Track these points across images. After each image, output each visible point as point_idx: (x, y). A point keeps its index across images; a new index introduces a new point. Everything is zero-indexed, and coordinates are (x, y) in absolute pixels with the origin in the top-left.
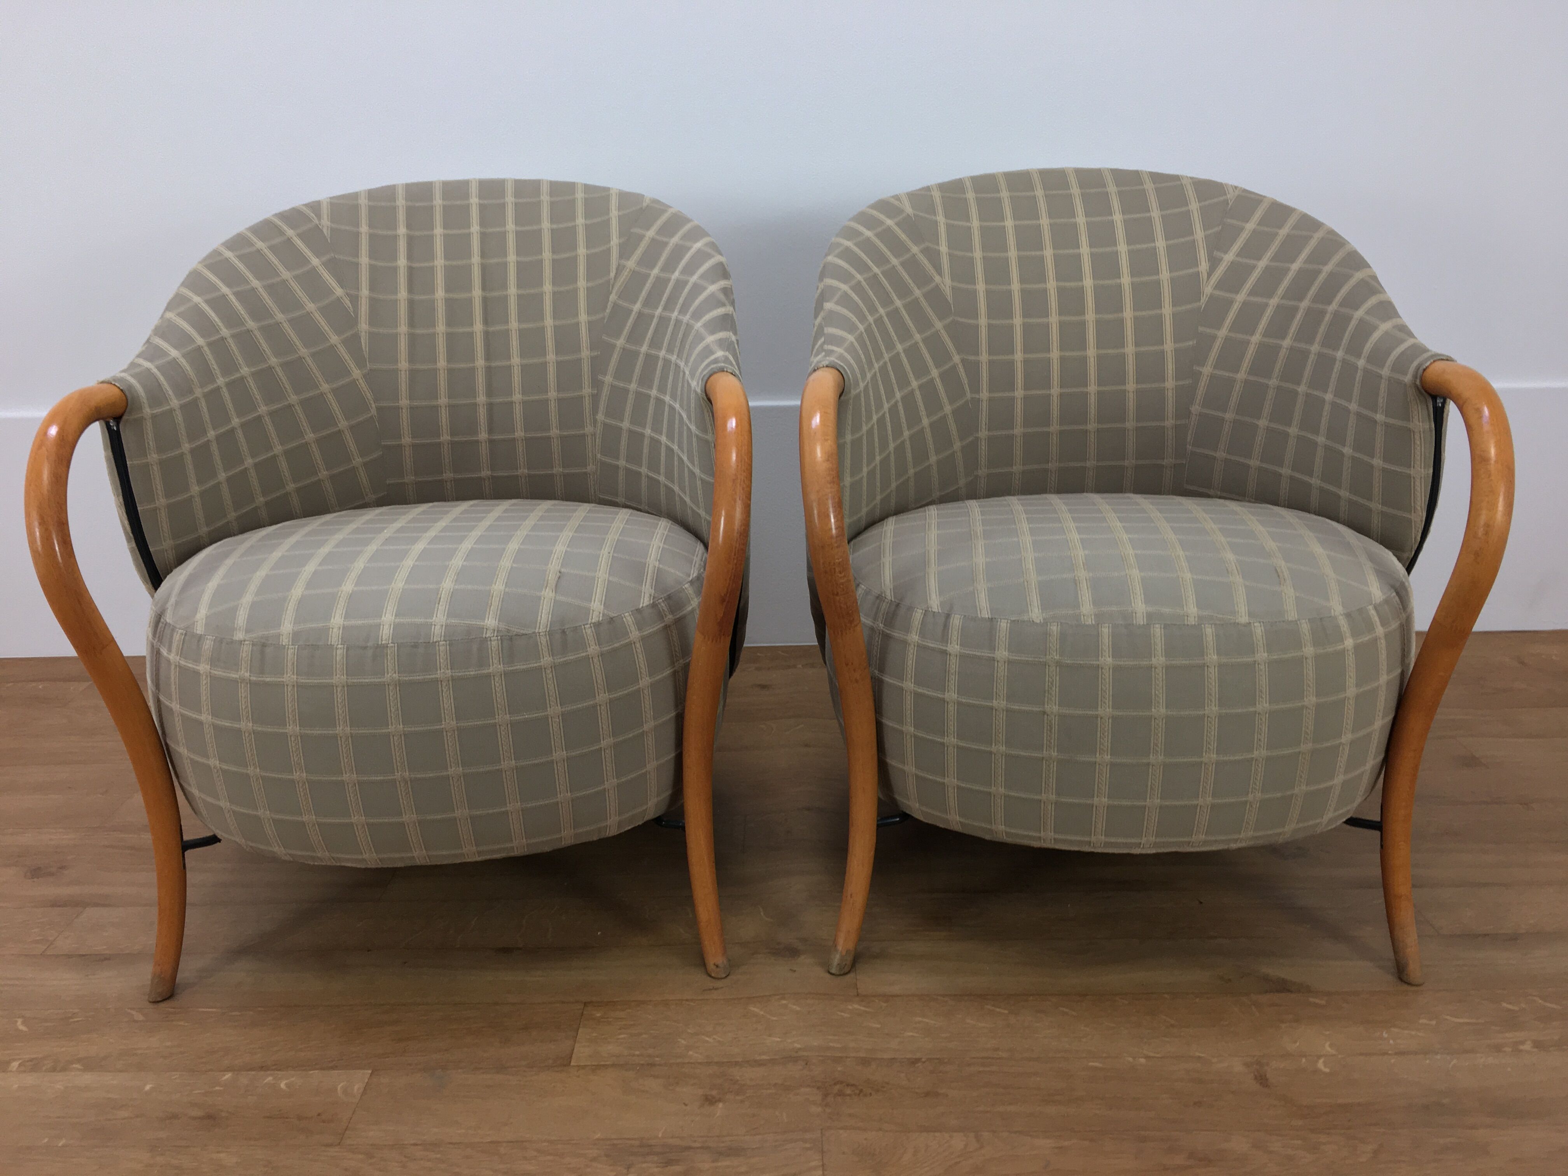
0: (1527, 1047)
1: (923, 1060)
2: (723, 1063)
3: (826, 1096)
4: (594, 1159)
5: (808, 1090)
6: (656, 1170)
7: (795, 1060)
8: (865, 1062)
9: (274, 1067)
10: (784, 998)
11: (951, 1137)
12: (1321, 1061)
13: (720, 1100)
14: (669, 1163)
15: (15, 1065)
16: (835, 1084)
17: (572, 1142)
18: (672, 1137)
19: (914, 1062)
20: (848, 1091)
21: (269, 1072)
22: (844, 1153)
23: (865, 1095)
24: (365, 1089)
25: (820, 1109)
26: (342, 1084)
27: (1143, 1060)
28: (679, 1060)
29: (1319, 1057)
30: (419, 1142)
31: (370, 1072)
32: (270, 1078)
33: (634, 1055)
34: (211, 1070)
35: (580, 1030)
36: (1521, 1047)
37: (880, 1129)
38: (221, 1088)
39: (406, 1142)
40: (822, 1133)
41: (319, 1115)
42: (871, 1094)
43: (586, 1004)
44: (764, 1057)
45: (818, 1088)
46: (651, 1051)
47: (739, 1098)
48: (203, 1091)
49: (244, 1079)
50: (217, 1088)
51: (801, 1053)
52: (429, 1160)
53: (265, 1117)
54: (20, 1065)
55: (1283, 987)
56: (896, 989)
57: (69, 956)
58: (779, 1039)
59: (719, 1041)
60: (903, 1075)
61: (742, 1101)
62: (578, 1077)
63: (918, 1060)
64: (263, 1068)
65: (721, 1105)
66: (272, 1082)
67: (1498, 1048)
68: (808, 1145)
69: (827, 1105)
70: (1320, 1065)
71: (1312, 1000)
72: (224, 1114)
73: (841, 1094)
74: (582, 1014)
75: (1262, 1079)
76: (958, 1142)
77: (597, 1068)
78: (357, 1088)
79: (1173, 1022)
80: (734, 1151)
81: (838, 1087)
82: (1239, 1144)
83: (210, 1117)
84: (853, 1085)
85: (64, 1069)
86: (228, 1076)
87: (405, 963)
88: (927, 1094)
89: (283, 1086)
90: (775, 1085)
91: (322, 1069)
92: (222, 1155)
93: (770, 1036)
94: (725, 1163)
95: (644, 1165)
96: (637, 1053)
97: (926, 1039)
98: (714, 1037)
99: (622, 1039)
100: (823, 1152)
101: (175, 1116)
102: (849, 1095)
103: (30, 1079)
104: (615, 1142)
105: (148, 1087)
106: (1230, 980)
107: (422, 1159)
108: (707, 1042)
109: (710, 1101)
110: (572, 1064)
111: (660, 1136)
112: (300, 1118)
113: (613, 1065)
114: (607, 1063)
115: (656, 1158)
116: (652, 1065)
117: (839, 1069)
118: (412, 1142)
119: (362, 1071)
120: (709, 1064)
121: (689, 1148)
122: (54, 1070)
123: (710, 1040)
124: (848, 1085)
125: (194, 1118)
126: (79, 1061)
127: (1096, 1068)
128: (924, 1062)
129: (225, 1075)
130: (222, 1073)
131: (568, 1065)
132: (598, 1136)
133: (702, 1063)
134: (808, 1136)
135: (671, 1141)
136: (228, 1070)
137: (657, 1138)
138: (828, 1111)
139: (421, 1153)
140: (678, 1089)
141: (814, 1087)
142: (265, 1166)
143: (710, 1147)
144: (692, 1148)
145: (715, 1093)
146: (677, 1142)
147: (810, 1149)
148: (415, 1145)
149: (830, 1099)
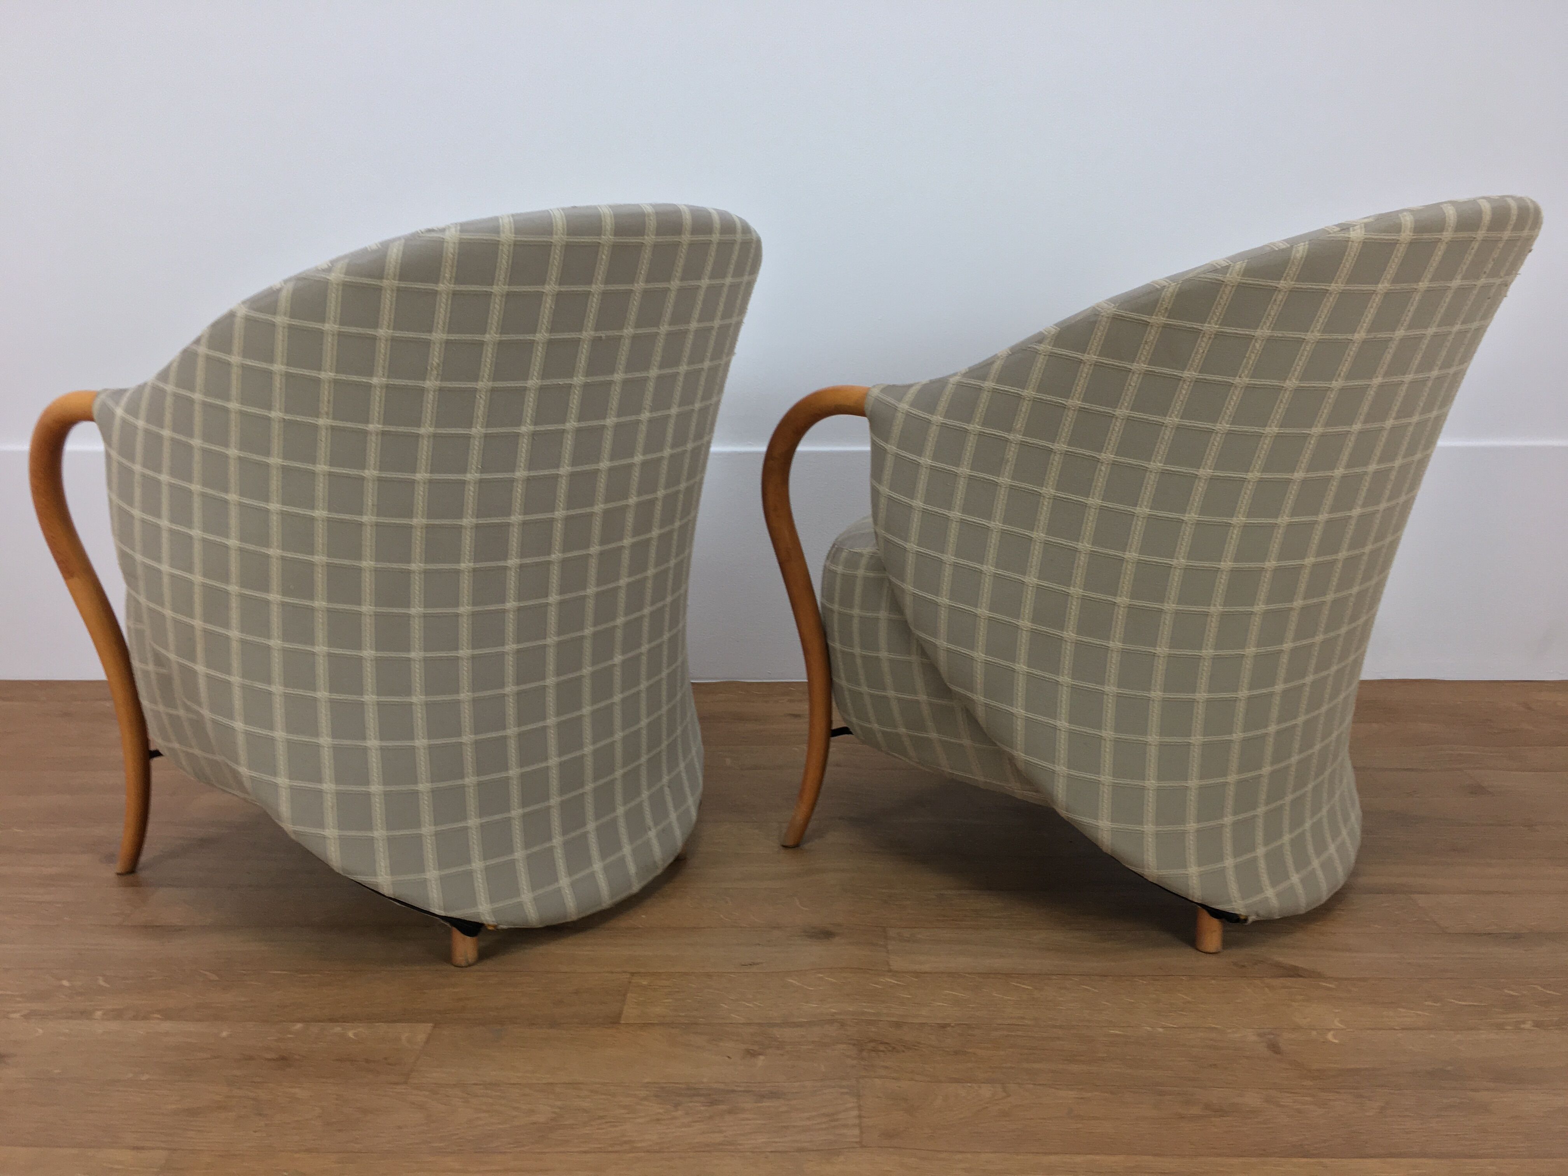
0: (1528, 1025)
1: (952, 1025)
2: (763, 1024)
3: (861, 1051)
4: (645, 1098)
5: (844, 1046)
6: (702, 1108)
7: (831, 1022)
8: (898, 1025)
9: (341, 1020)
10: (820, 973)
11: (980, 1087)
12: (1332, 1032)
13: (761, 1054)
14: (713, 1103)
15: (99, 1014)
16: (869, 1042)
17: (624, 1085)
18: (717, 1083)
19: (944, 1026)
20: (882, 1048)
21: (337, 1024)
22: (878, 1097)
23: (898, 1052)
24: (428, 1039)
25: (855, 1062)
26: (406, 1034)
27: (1161, 1030)
28: (722, 1021)
29: (1330, 1030)
30: (480, 1082)
31: (432, 1025)
32: (339, 1028)
33: (680, 1016)
34: (284, 1021)
35: (628, 995)
36: (1522, 1026)
37: (912, 1079)
38: (293, 1036)
39: (468, 1082)
40: (857, 1081)
41: (386, 1059)
42: (904, 1051)
43: (633, 974)
44: (802, 1020)
45: (854, 1045)
46: (695, 1013)
47: (779, 1052)
48: (276, 1038)
49: (315, 1029)
50: (290, 1036)
51: (837, 1017)
52: (489, 1097)
53: (334, 1060)
54: (104, 1014)
55: (1294, 972)
56: (926, 968)
57: (146, 927)
58: (816, 1006)
59: (759, 1007)
60: (933, 1037)
61: (782, 1055)
62: (628, 1032)
63: (949, 1025)
64: (332, 1020)
65: (762, 1057)
66: (341, 1031)
67: (1500, 1027)
68: (845, 1091)
69: (862, 1059)
70: (1330, 1036)
71: (1321, 983)
72: (297, 1057)
73: (875, 1050)
74: (629, 982)
75: (1274, 1048)
76: (986, 1091)
77: (645, 1026)
78: (421, 1037)
79: (1189, 999)
80: (774, 1095)
81: (872, 1044)
82: (1252, 1099)
83: (283, 1058)
84: (886, 1044)
85: (145, 1018)
86: (299, 1026)
88: (956, 1053)
90: (813, 1042)
91: (387, 1022)
92: (297, 1090)
93: (807, 1002)
94: (766, 1104)
95: (690, 1104)
96: (682, 1014)
97: (955, 1008)
98: (755, 1003)
99: (667, 1002)
100: (858, 1096)
101: (251, 1058)
102: (883, 1051)
103: (114, 1026)
104: (665, 1085)
105: (224, 1034)
106: (1244, 966)
107: (483, 1096)
108: (748, 1007)
109: (751, 1054)
110: (622, 1022)
111: (705, 1081)
112: (367, 1061)
113: (660, 1024)
114: (654, 1022)
115: (702, 1099)
116: (697, 1024)
117: (873, 1030)
118: (473, 1082)
119: (425, 1024)
120: (750, 1024)
121: (733, 1091)
122: (135, 1018)
123: (752, 1005)
124: (881, 1043)
125: (269, 1060)
126: (158, 1011)
127: (1117, 1035)
128: (953, 1027)
129: (296, 1025)
130: (294, 1023)
131: (618, 1023)
132: (646, 1080)
133: (743, 1024)
134: (844, 1083)
135: (715, 1086)
136: (298, 1021)
137: (703, 1083)
138: (863, 1063)
139: (482, 1091)
140: (722, 1044)
141: (849, 1044)
142: (337, 1099)
143: (752, 1091)
144: (736, 1091)
145: (756, 1048)
146: (722, 1086)
147: (847, 1093)
148: (476, 1084)
149: (865, 1054)
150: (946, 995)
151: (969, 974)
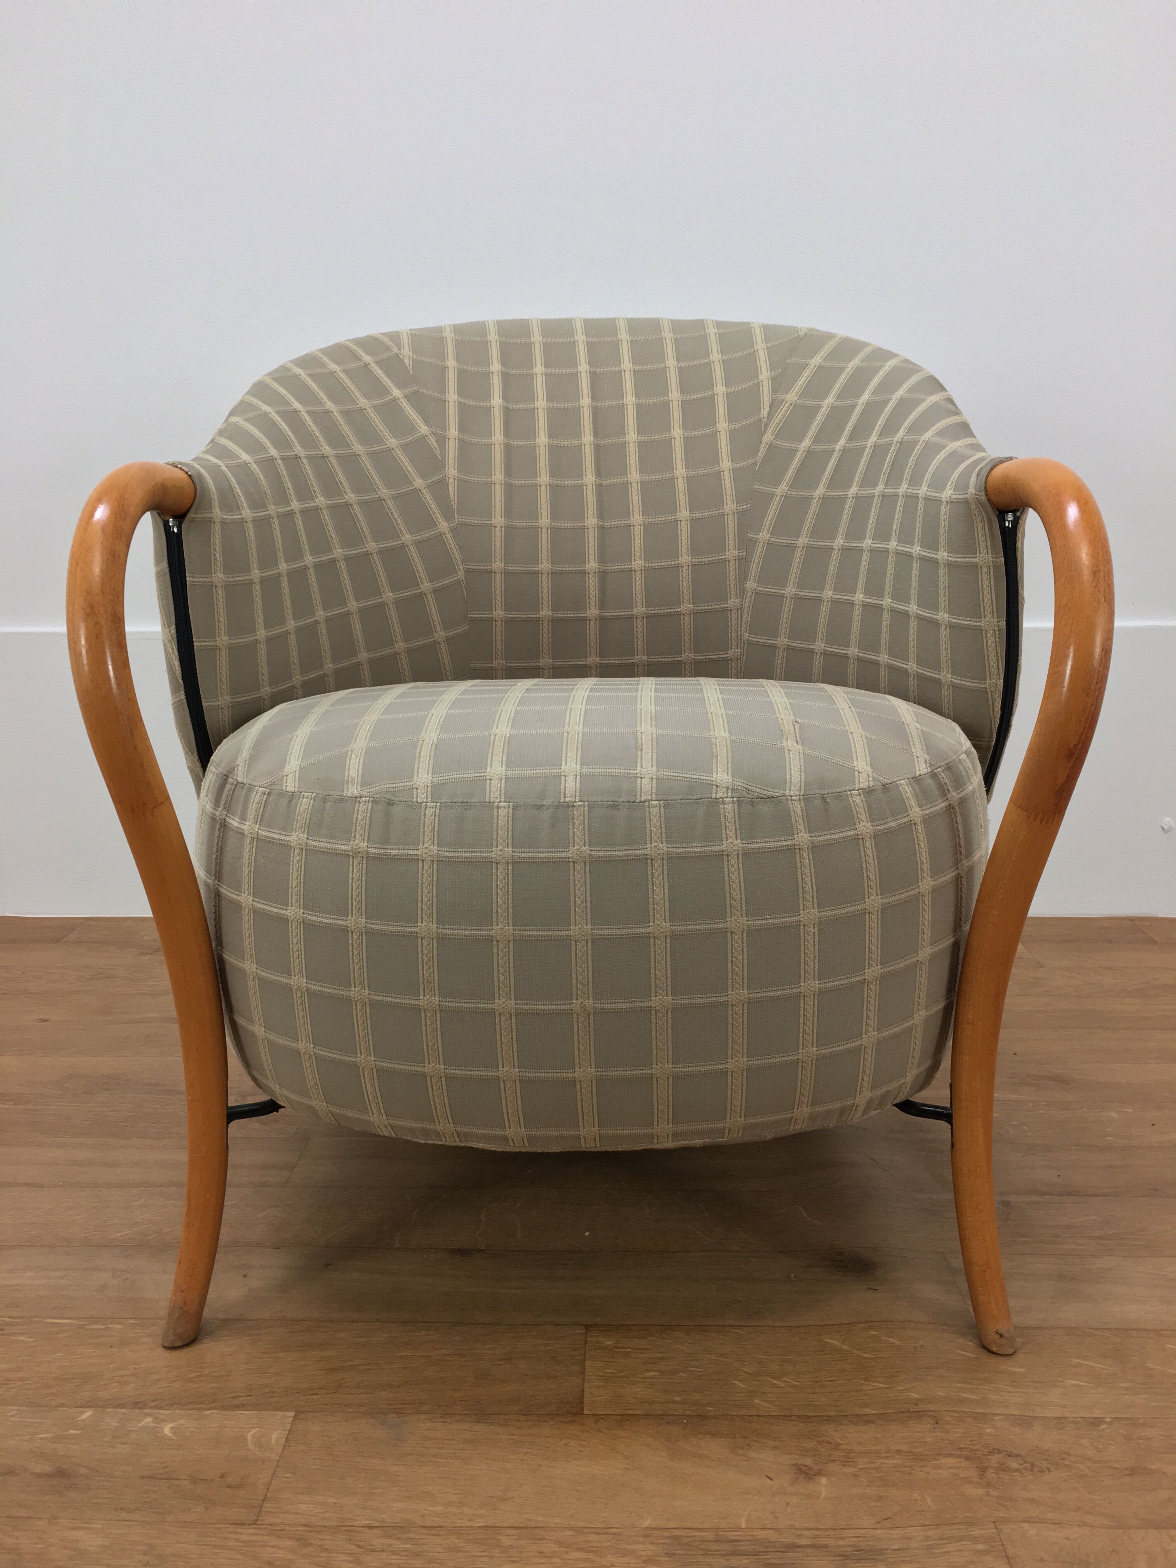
1: (1108, 1420)
2: (809, 1417)
3: (983, 1471)
5: (951, 1461)
8: (1023, 1420)
9: (153, 1404)
10: (872, 1328)
13: (820, 1473)
16: (991, 1453)
17: (609, 1531)
18: (763, 1529)
19: (1096, 1422)
20: (1013, 1464)
21: (147, 1411)
22: (1042, 1561)
23: (1042, 1471)
24: (287, 1440)
25: (980, 1491)
26: (254, 1431)
28: (743, 1412)
30: (376, 1524)
31: (292, 1414)
32: (149, 1419)
33: (674, 1402)
34: (62, 1405)
35: (588, 1363)
37: (1084, 1524)
38: (78, 1432)
39: (356, 1523)
40: (996, 1528)
41: (222, 1477)
42: (1049, 1470)
43: (587, 1327)
44: (868, 1411)
45: (967, 1458)
46: (697, 1397)
47: (846, 1470)
48: (51, 1435)
49: (111, 1419)
50: (72, 1432)
52: (393, 1553)
53: (143, 1477)
58: (881, 1385)
59: (794, 1386)
60: (1085, 1442)
61: (855, 1476)
62: (599, 1431)
63: (1099, 1420)
64: (137, 1405)
65: (824, 1480)
66: (153, 1425)
68: (980, 1547)
69: (989, 1485)
72: (82, 1471)
73: (1003, 1468)
74: (586, 1342)
77: (623, 1419)
78: (277, 1436)
80: (866, 1554)
81: (995, 1459)
83: (61, 1473)
84: (1018, 1456)
86: (88, 1413)
87: (328, 1265)
88: (1132, 1471)
89: (167, 1431)
90: (898, 1452)
91: (223, 1408)
92: (80, 1534)
93: (867, 1379)
96: (677, 1399)
97: (1099, 1389)
98: (785, 1379)
99: (651, 1377)
100: (1008, 1558)
101: (10, 1471)
102: (1018, 1470)
104: (677, 1533)
107: (383, 1551)
108: (777, 1386)
109: (806, 1474)
110: (586, 1412)
111: (743, 1525)
112: (194, 1480)
113: (646, 1416)
114: (637, 1412)
116: (704, 1417)
117: (988, 1431)
118: (365, 1523)
119: (281, 1413)
120: (788, 1418)
121: (794, 1547)
123: (783, 1385)
124: (1010, 1456)
125: (39, 1475)
128: (1110, 1423)
129: (83, 1413)
130: (80, 1409)
131: (581, 1413)
132: (648, 1523)
133: (777, 1417)
134: (976, 1532)
135: (762, 1534)
136: (88, 1405)
137: (739, 1529)
138: (994, 1493)
139: (381, 1541)
140: (753, 1454)
141: (959, 1456)
142: (145, 1553)
143: (826, 1546)
144: (799, 1547)
145: (808, 1461)
146: (772, 1536)
147: (986, 1552)
148: (370, 1527)
149: (991, 1475)
150: (1075, 1366)
151: (1096, 1329)
